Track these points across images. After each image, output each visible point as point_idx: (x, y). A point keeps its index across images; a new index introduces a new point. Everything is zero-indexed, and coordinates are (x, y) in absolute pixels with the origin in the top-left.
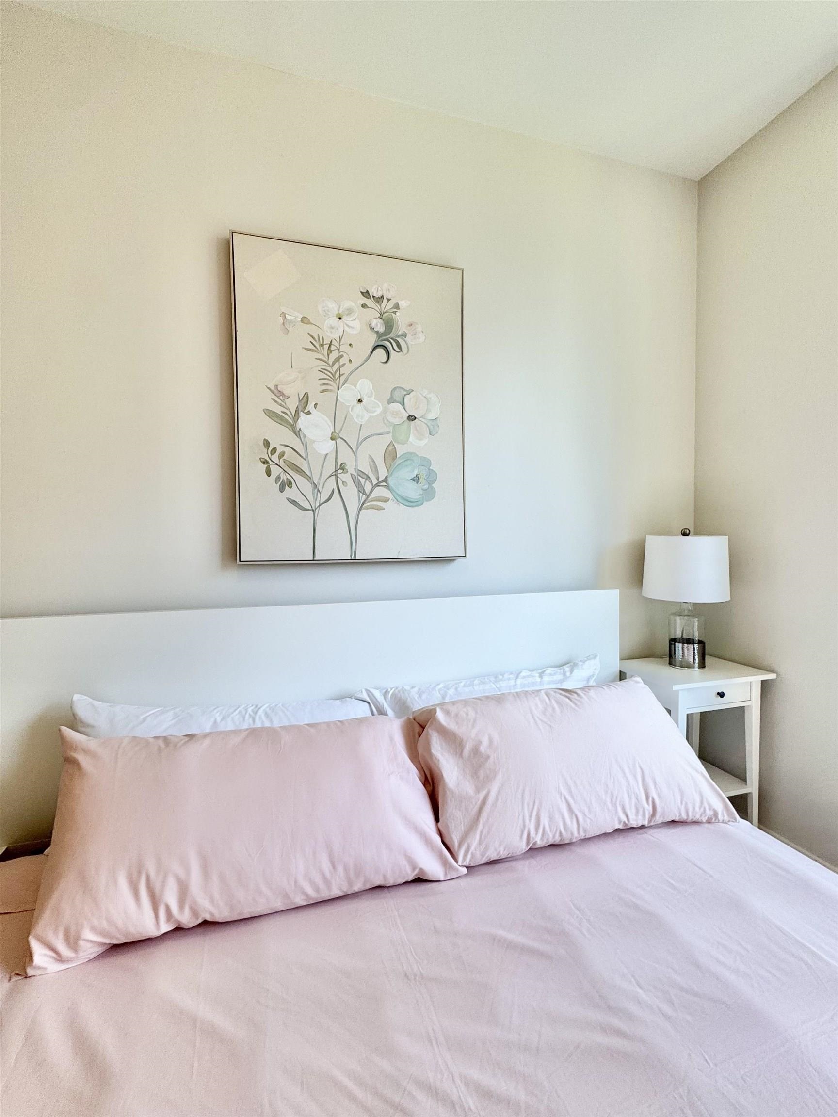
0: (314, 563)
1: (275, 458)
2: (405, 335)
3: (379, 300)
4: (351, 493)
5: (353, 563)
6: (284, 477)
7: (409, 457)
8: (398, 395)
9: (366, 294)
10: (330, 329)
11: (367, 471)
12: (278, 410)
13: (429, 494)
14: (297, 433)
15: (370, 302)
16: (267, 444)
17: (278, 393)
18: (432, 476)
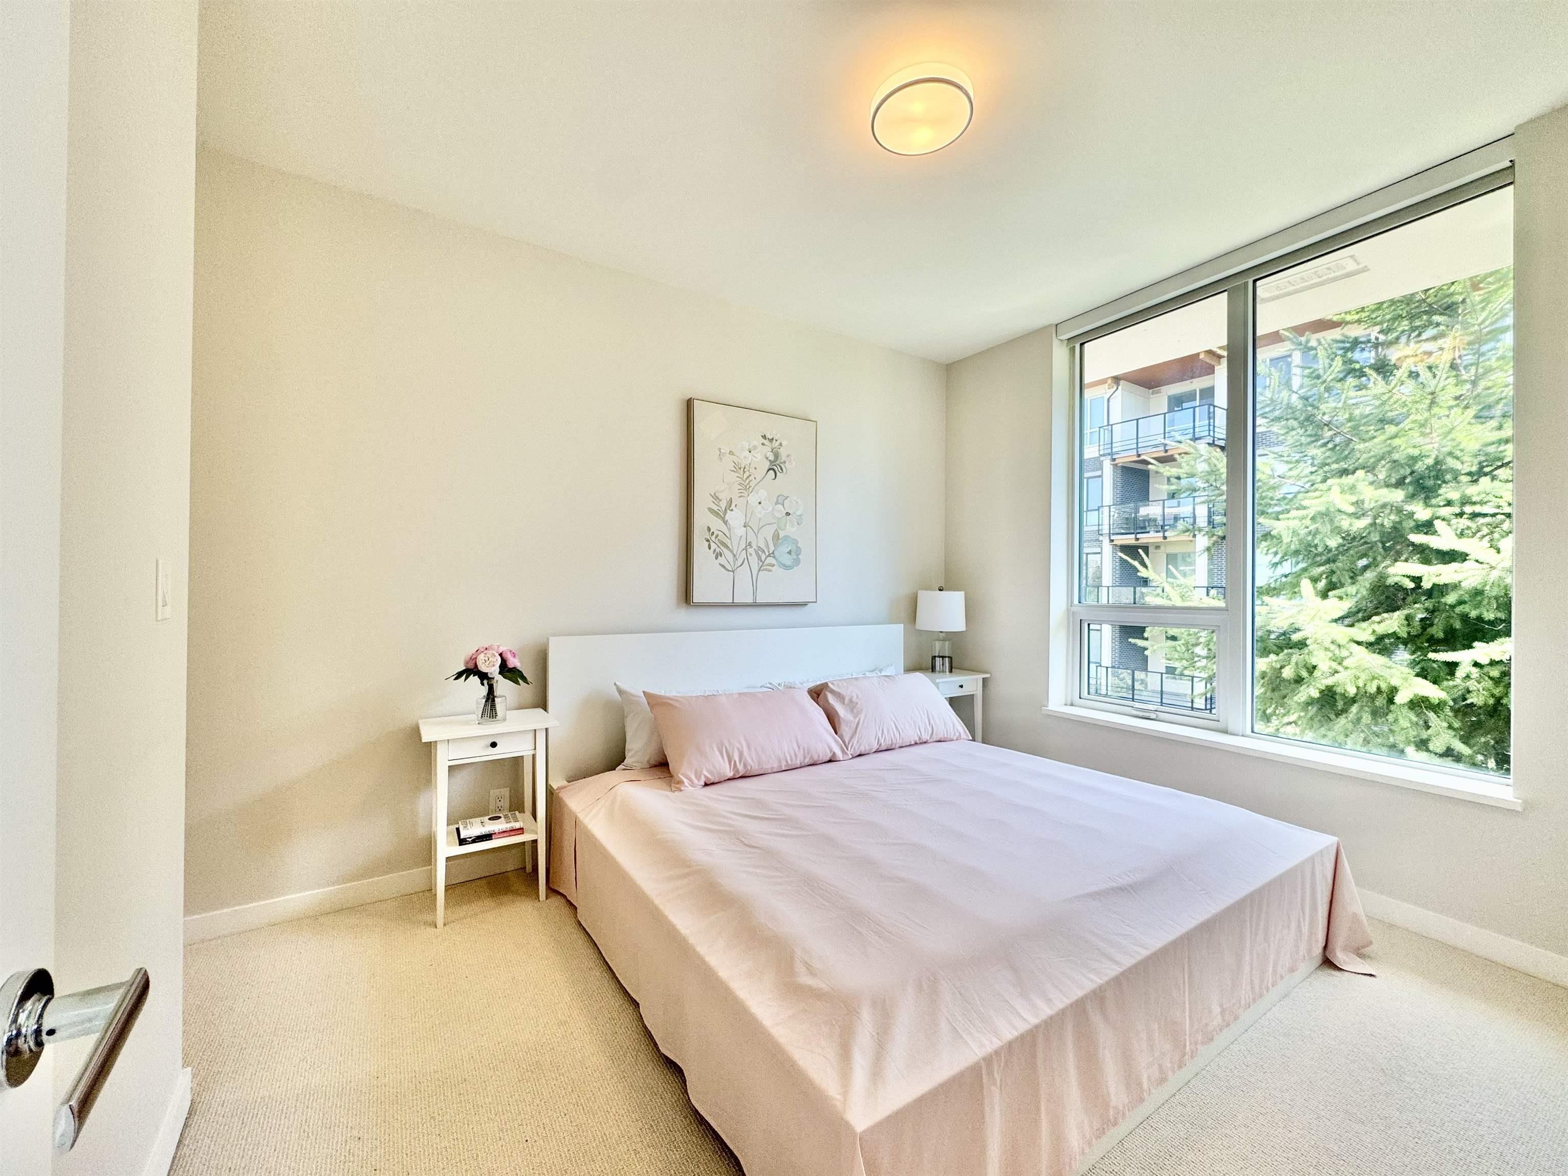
0: (733, 605)
1: (713, 538)
2: (785, 462)
3: (771, 440)
4: (754, 560)
5: (755, 605)
6: (718, 550)
7: (786, 537)
8: (780, 500)
9: (764, 437)
10: (745, 459)
11: (763, 546)
12: (715, 508)
13: (797, 562)
14: (725, 522)
15: (766, 442)
16: (709, 529)
17: (716, 498)
18: (798, 551)
